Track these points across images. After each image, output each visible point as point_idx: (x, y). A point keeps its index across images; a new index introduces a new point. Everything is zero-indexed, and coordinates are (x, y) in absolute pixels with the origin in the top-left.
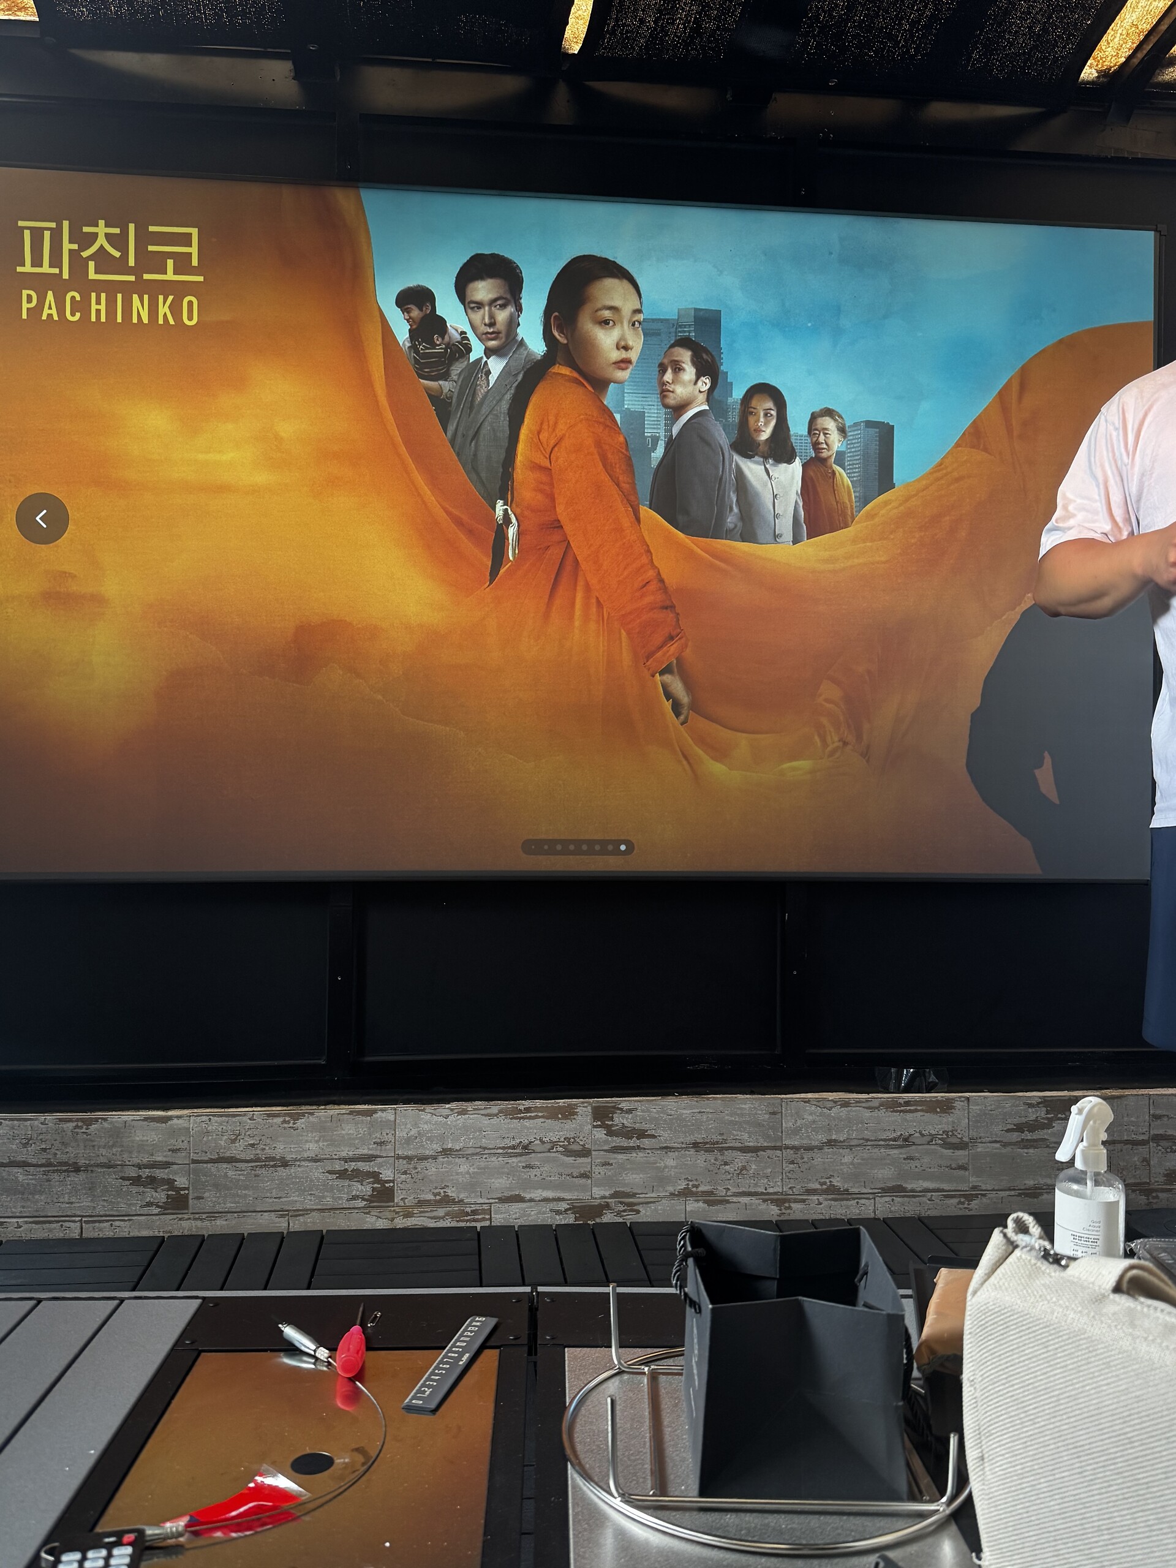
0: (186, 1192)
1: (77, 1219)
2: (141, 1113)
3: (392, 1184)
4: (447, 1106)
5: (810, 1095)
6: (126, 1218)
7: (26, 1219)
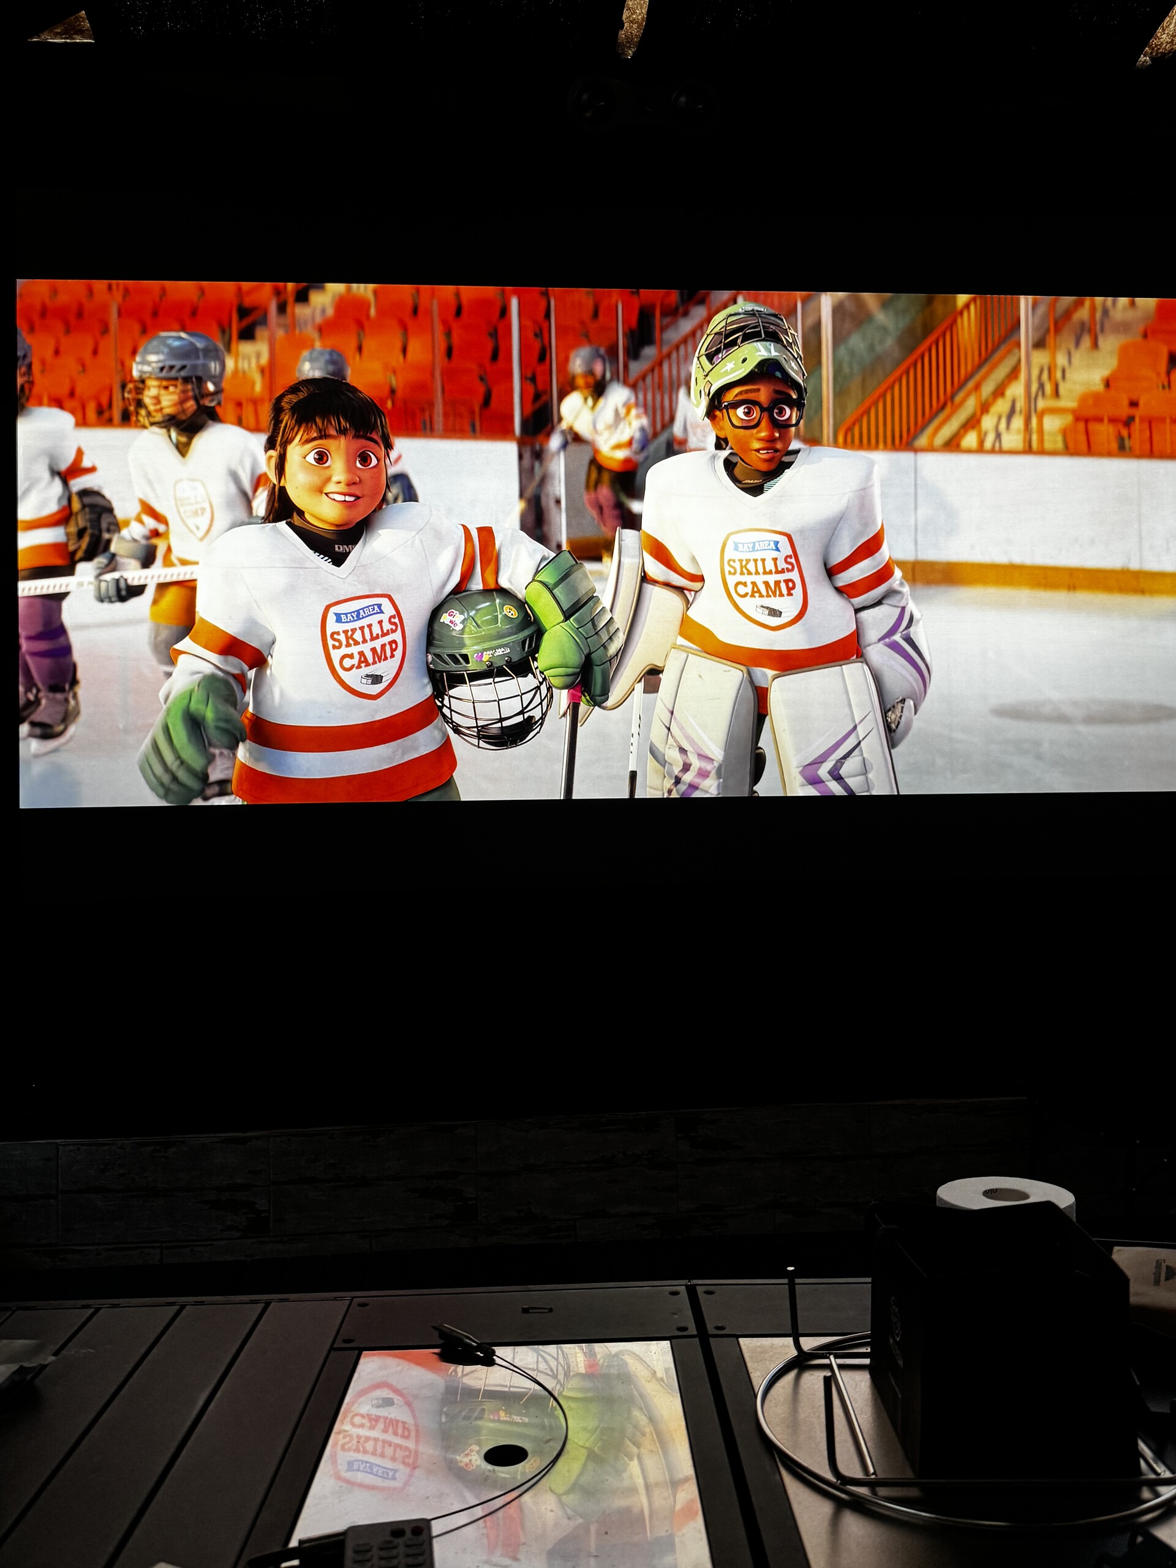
0: (267, 1214)
1: (160, 1244)
2: (220, 1135)
3: (474, 1202)
4: (528, 1120)
5: (897, 1102)
6: (206, 1243)
7: (106, 1246)
